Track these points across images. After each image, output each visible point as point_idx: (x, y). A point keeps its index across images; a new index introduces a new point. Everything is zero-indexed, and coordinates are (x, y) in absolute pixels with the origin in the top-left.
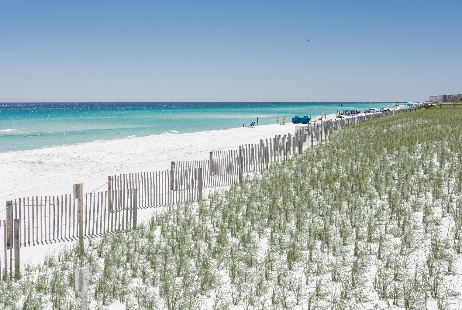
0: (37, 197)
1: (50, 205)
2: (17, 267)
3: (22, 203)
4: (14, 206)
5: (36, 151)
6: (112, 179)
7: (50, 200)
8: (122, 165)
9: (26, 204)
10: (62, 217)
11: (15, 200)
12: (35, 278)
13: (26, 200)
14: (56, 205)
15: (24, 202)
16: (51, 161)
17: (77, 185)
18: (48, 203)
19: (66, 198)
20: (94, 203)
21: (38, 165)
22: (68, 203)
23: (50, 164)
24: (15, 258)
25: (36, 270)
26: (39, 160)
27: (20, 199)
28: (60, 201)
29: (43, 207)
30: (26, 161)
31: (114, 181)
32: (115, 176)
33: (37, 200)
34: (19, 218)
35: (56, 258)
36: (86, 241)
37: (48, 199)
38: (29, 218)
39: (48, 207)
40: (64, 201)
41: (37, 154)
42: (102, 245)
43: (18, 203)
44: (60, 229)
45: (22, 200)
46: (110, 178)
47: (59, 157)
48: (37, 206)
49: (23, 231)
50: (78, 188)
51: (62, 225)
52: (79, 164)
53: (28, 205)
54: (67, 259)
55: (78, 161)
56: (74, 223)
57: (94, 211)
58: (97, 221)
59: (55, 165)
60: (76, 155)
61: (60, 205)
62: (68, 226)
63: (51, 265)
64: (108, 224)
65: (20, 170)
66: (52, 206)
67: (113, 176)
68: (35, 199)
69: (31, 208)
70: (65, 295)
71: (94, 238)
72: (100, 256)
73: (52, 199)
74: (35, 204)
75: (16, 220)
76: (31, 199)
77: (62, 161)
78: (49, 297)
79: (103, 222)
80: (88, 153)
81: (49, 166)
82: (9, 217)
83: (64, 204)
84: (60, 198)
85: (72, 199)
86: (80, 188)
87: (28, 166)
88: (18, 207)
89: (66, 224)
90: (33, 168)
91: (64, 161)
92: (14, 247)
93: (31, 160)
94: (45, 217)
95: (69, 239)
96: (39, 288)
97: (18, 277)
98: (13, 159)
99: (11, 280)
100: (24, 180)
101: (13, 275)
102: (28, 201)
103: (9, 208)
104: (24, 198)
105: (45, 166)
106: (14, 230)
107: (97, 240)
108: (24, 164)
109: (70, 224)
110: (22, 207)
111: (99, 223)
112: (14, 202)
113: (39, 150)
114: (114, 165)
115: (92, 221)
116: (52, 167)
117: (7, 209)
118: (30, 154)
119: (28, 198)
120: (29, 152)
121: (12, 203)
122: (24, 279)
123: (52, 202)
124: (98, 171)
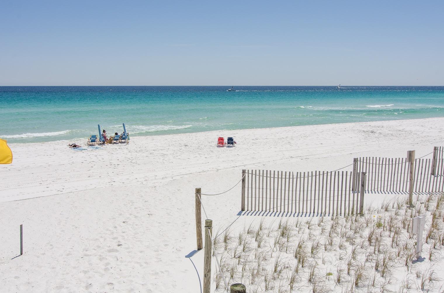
0: (376, 158)
1: (386, 164)
2: (362, 207)
3: (365, 161)
4: (359, 162)
5: (369, 123)
6: (438, 149)
7: (386, 161)
8: (442, 138)
9: (368, 162)
10: (394, 175)
11: (360, 158)
12: (375, 217)
13: (368, 159)
14: (390, 166)
15: (367, 161)
16: (381, 132)
17: (410, 151)
18: (384, 163)
19: (399, 161)
20: (422, 167)
21: (371, 133)
22: (400, 165)
23: (380, 133)
24: (360, 200)
25: (375, 211)
26: (372, 130)
27: (363, 158)
28: (394, 163)
29: (381, 166)
30: (362, 130)
31: (439, 151)
32: (440, 147)
33: (376, 160)
34: (365, 172)
35: (391, 205)
36: (414, 197)
37: (384, 160)
38: (369, 172)
39: (384, 166)
40: (397, 162)
41: (370, 125)
42: (428, 201)
43: (362, 161)
44: (392, 184)
45: (365, 159)
46: (435, 149)
47: (387, 128)
48: (376, 164)
49: (367, 181)
50: (411, 154)
51: (394, 181)
52: (403, 135)
53: (369, 163)
54: (399, 208)
55: (403, 133)
56: (404, 181)
57: (421, 173)
58: (423, 182)
59: (384, 135)
60: (401, 128)
61: (394, 166)
62: (399, 182)
63: (386, 210)
64: (433, 186)
65: (358, 137)
66: (387, 166)
67: (438, 147)
68: (375, 159)
69: (371, 165)
70: (400, 234)
71: (420, 195)
72: (427, 210)
73: (388, 160)
74: (374, 163)
75: (363, 173)
76: (371, 159)
77: (389, 132)
78: (387, 233)
79: (428, 183)
80: (411, 127)
81: (379, 135)
82: (355, 170)
83: (397, 165)
84: (394, 160)
85: (403, 162)
86: (413, 154)
87: (363, 134)
88: (362, 163)
89: (397, 181)
90: (367, 136)
91: (391, 132)
92: (360, 192)
93: (365, 130)
94: (382, 173)
95: (399, 193)
96: (379, 225)
97: (361, 214)
98: (352, 128)
99: (357, 215)
100: (360, 144)
101: (359, 212)
102: (370, 160)
103: (355, 164)
104: (367, 158)
105: (376, 135)
106: (360, 180)
107: (424, 197)
108: (361, 132)
109: (400, 181)
110: (365, 164)
111: (425, 183)
112: (359, 159)
113: (372, 122)
114: (434, 138)
115: (419, 181)
116: (382, 136)
117: (354, 164)
118: (365, 125)
119: (370, 157)
120: (364, 124)
121: (358, 160)
122: (367, 216)
123: (387, 163)
124: (419, 142)
